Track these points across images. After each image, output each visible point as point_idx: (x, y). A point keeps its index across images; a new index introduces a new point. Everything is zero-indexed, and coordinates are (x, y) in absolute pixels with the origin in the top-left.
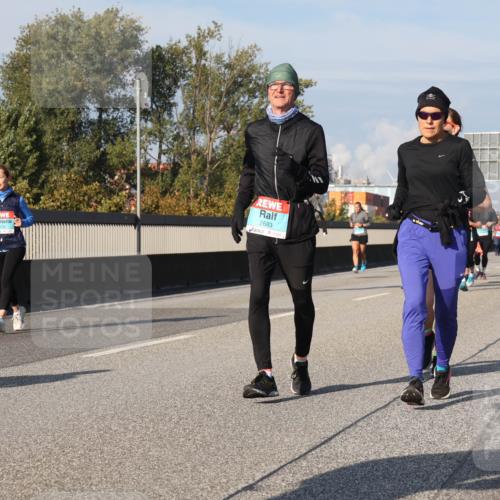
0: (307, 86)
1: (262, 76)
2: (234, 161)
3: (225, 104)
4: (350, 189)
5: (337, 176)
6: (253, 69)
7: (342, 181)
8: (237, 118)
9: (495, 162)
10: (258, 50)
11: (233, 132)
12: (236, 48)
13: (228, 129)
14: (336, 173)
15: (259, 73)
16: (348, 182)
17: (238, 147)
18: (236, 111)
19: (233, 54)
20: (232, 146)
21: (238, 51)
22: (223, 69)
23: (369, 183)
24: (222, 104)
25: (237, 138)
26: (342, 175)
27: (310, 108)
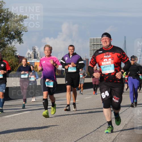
0: (25, 19)
1: (6, 14)
5: (38, 56)
6: (2, 11)
7: (40, 58)
10: (4, 3)
14: (38, 55)
15: (4, 13)
26: (40, 55)
27: (26, 27)
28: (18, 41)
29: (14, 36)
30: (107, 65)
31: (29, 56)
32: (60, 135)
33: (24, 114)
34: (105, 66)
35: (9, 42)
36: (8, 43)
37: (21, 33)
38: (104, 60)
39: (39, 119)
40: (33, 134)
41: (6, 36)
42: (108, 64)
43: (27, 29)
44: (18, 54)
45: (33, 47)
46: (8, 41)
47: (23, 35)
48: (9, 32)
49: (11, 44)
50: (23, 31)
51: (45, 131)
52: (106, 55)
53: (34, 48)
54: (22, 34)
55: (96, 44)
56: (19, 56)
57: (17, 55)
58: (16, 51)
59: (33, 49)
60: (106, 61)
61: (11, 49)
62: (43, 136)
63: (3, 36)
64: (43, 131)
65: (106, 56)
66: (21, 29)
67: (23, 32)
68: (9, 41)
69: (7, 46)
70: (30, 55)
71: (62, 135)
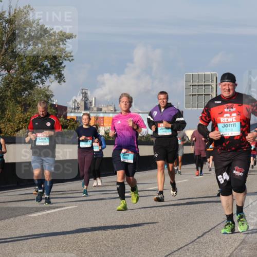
0: (69, 38)
2: (13, 93)
3: (6, 50)
4: (101, 115)
5: (91, 105)
7: (95, 109)
8: (15, 61)
9: (209, 95)
11: (12, 71)
12: (14, 8)
13: (8, 69)
14: (91, 103)
16: (100, 110)
17: (16, 83)
18: (15, 55)
19: (12, 13)
20: (11, 82)
21: (15, 10)
22: (4, 24)
23: (115, 110)
24: (3, 50)
25: (15, 76)
26: (95, 104)
27: (70, 53)
28: (56, 78)
29: (49, 69)
30: (228, 124)
31: (75, 105)
32: (130, 248)
33: (65, 210)
34: (225, 124)
35: (39, 80)
36: (37, 82)
37: (61, 64)
38: (225, 115)
39: (92, 219)
40: (82, 247)
41: (34, 70)
42: (230, 122)
43: (72, 56)
44: (55, 101)
45: (83, 89)
46: (37, 78)
47: (65, 68)
48: (40, 62)
49: (43, 84)
50: (66, 60)
51: (102, 242)
52: (228, 108)
53: (84, 91)
54: (63, 65)
55: (197, 84)
56: (58, 105)
57: (55, 103)
58: (52, 96)
59: (83, 93)
60: (227, 117)
61: (44, 92)
62: (101, 251)
63: (30, 70)
64: (99, 242)
65: (229, 110)
66: (61, 57)
67: (65, 62)
68: (40, 78)
69: (36, 87)
70: (78, 104)
71: (134, 249)
